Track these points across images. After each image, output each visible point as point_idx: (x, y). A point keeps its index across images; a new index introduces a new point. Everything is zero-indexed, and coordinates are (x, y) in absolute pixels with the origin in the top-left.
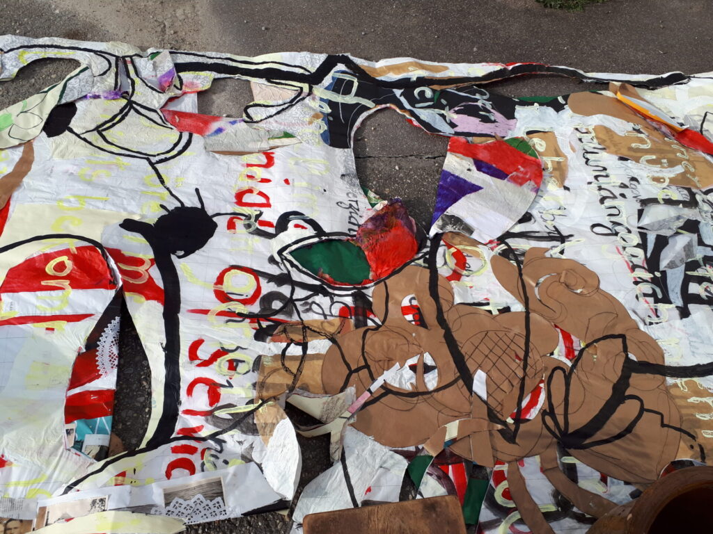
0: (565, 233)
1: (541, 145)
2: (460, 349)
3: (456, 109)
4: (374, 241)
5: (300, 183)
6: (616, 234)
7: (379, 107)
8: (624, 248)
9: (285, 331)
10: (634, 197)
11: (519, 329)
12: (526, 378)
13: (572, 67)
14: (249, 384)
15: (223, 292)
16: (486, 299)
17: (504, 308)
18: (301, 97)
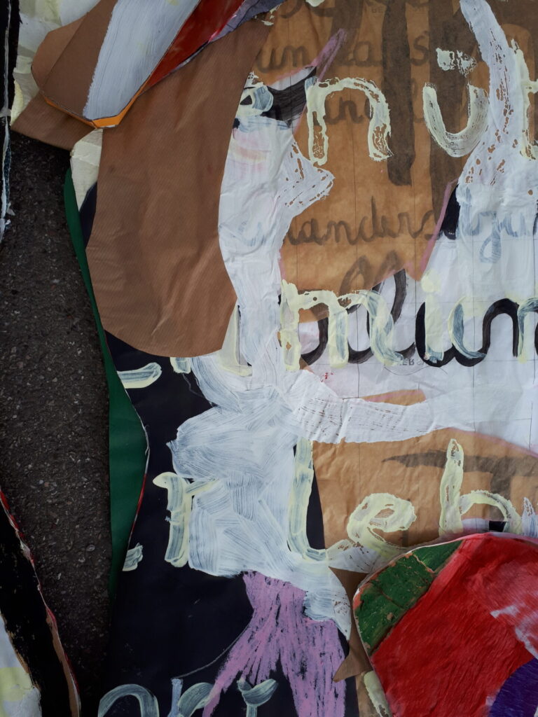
1: (387, 512)
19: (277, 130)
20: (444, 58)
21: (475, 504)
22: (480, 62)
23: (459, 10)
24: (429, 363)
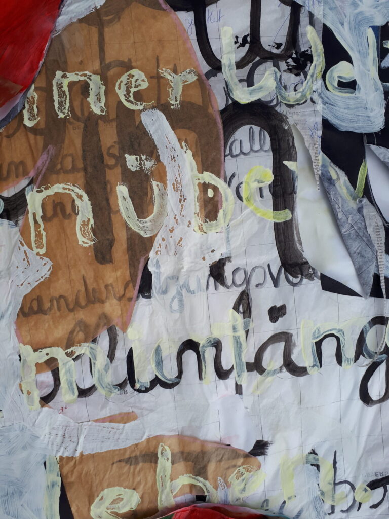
19: (8, 229)
20: (131, 161)
21: (184, 485)
22: (159, 163)
23: (141, 121)
24: (139, 391)
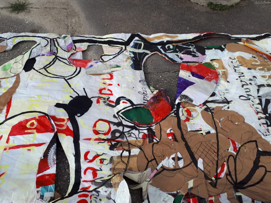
0: (229, 100)
1: (217, 65)
2: (192, 150)
3: (183, 52)
4: (154, 107)
5: (124, 85)
6: (249, 99)
7: (152, 53)
8: (253, 105)
9: (121, 145)
10: (255, 84)
11: (214, 140)
12: (219, 160)
13: (226, 33)
14: (109, 169)
15: (96, 130)
16: (200, 128)
17: (208, 132)
18: (122, 51)
20: (266, 69)
